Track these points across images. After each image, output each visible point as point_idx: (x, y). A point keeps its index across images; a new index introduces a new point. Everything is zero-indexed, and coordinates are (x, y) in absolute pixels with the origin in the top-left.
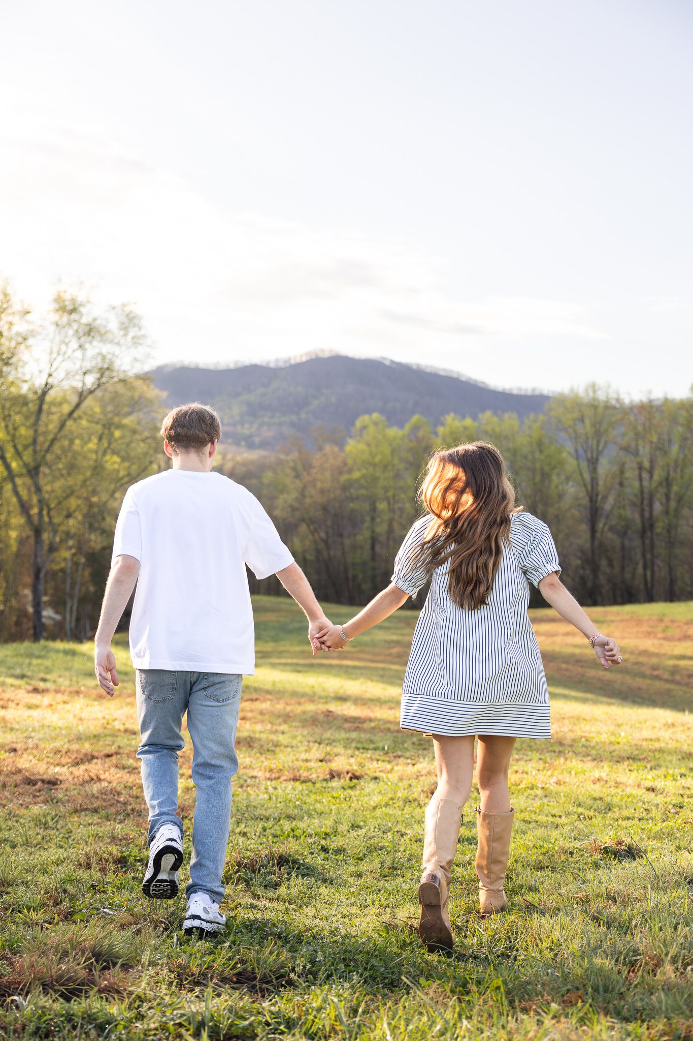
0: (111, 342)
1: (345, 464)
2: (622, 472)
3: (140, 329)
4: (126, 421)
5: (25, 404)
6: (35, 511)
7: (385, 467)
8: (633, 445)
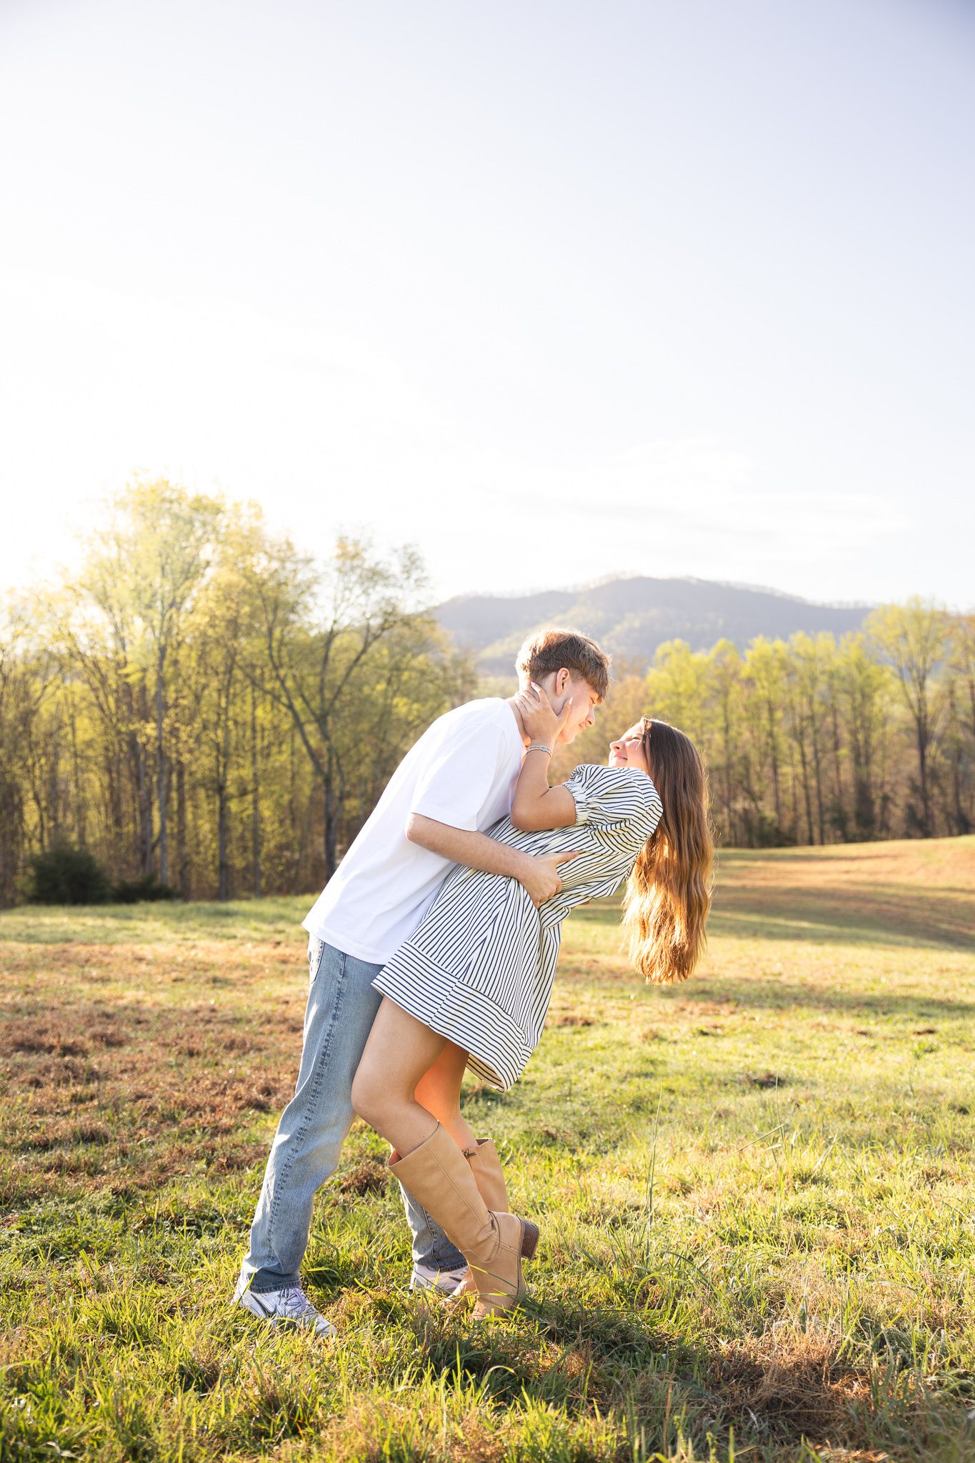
0: (394, 585)
1: (647, 695)
2: (952, 692)
3: (423, 571)
4: (415, 663)
5: (312, 652)
6: (324, 760)
7: (690, 697)
8: (963, 664)
